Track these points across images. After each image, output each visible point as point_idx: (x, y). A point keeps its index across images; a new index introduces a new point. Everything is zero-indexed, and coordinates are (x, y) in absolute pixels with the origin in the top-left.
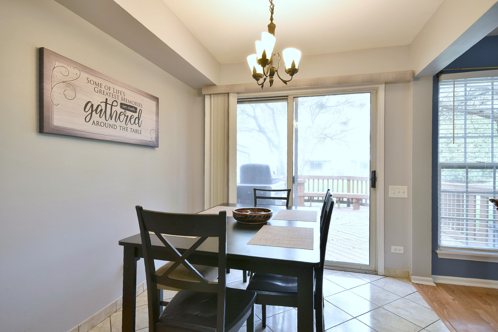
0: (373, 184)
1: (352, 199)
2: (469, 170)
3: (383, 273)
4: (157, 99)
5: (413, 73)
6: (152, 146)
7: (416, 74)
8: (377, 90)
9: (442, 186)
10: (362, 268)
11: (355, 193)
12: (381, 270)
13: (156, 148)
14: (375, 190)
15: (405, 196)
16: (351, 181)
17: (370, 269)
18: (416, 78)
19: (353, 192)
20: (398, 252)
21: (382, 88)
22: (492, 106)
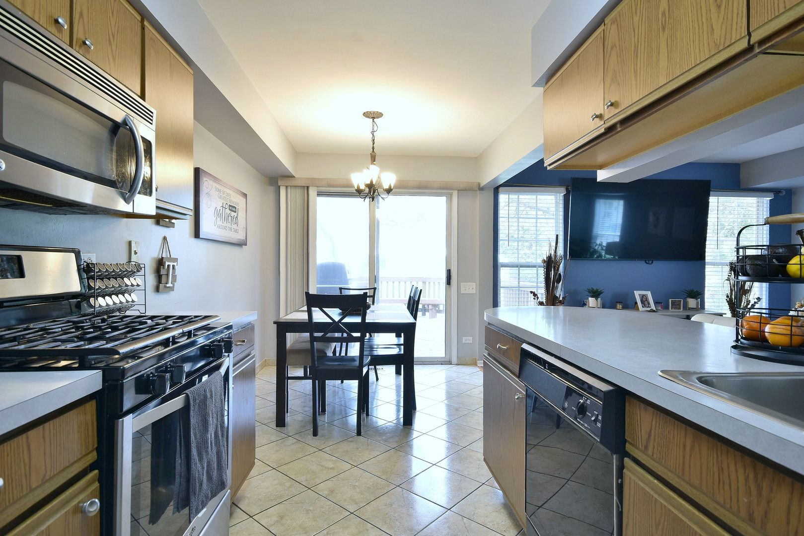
0: (449, 282)
1: (428, 305)
2: (521, 268)
3: (456, 363)
4: (245, 195)
5: (479, 184)
6: (241, 244)
7: (481, 186)
8: (451, 195)
9: (501, 282)
10: (439, 360)
11: (432, 298)
12: (454, 360)
13: (244, 246)
14: (450, 287)
15: (474, 291)
16: (427, 283)
17: (446, 360)
18: (481, 189)
19: (429, 297)
20: (468, 342)
21: (455, 193)
22: (537, 216)
